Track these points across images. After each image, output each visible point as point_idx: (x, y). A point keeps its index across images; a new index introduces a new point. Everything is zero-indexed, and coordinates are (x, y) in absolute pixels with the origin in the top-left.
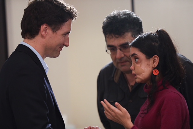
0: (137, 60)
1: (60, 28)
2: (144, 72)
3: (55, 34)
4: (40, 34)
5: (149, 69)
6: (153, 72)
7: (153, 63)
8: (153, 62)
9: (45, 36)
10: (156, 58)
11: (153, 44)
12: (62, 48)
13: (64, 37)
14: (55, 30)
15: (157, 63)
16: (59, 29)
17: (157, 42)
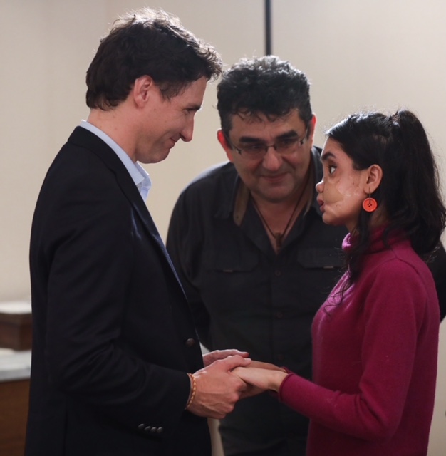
0: (333, 170)
1: (181, 92)
2: (341, 199)
3: (166, 103)
4: (130, 98)
5: (355, 194)
6: (363, 204)
7: (368, 182)
8: (367, 179)
9: (141, 104)
10: (376, 173)
11: (376, 137)
12: (176, 143)
13: (186, 115)
14: (166, 94)
15: (376, 183)
16: (176, 93)
17: (386, 135)
